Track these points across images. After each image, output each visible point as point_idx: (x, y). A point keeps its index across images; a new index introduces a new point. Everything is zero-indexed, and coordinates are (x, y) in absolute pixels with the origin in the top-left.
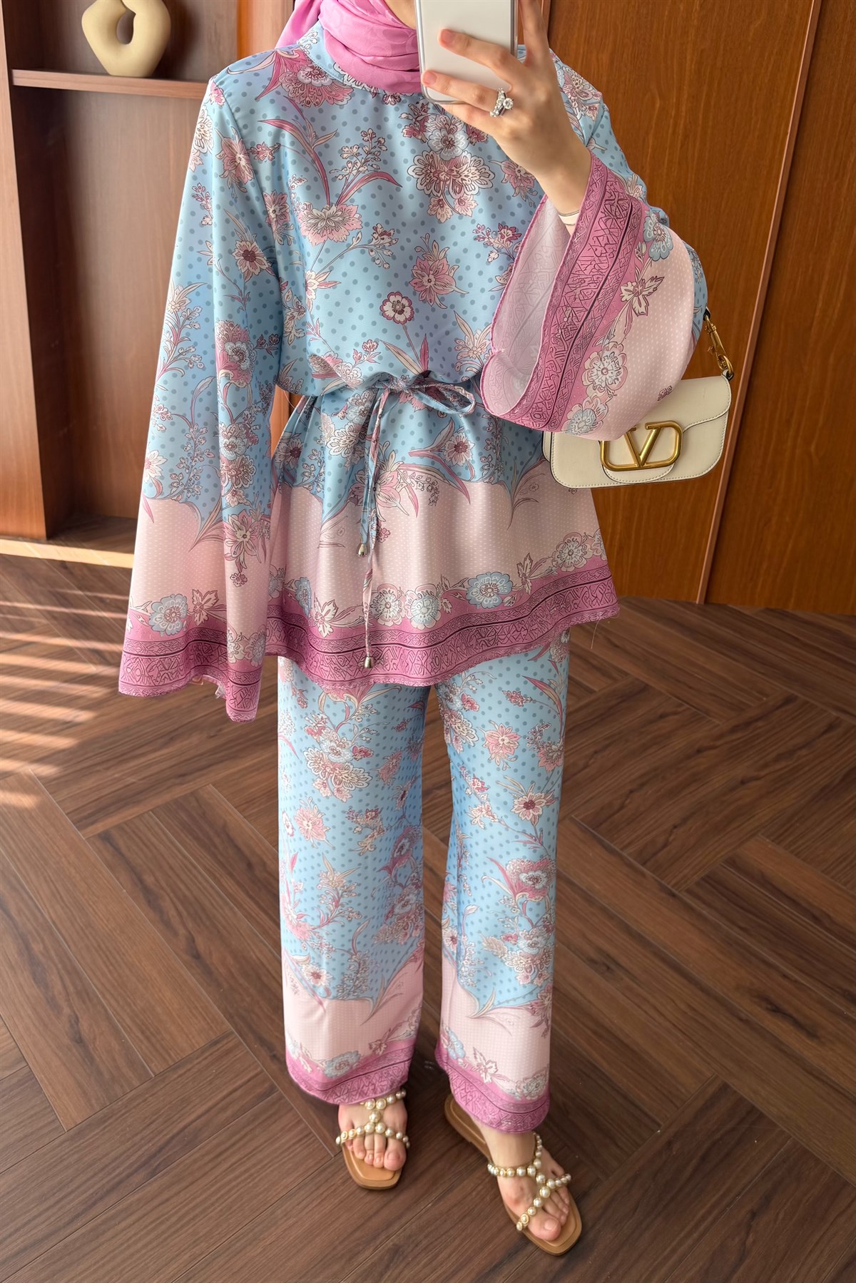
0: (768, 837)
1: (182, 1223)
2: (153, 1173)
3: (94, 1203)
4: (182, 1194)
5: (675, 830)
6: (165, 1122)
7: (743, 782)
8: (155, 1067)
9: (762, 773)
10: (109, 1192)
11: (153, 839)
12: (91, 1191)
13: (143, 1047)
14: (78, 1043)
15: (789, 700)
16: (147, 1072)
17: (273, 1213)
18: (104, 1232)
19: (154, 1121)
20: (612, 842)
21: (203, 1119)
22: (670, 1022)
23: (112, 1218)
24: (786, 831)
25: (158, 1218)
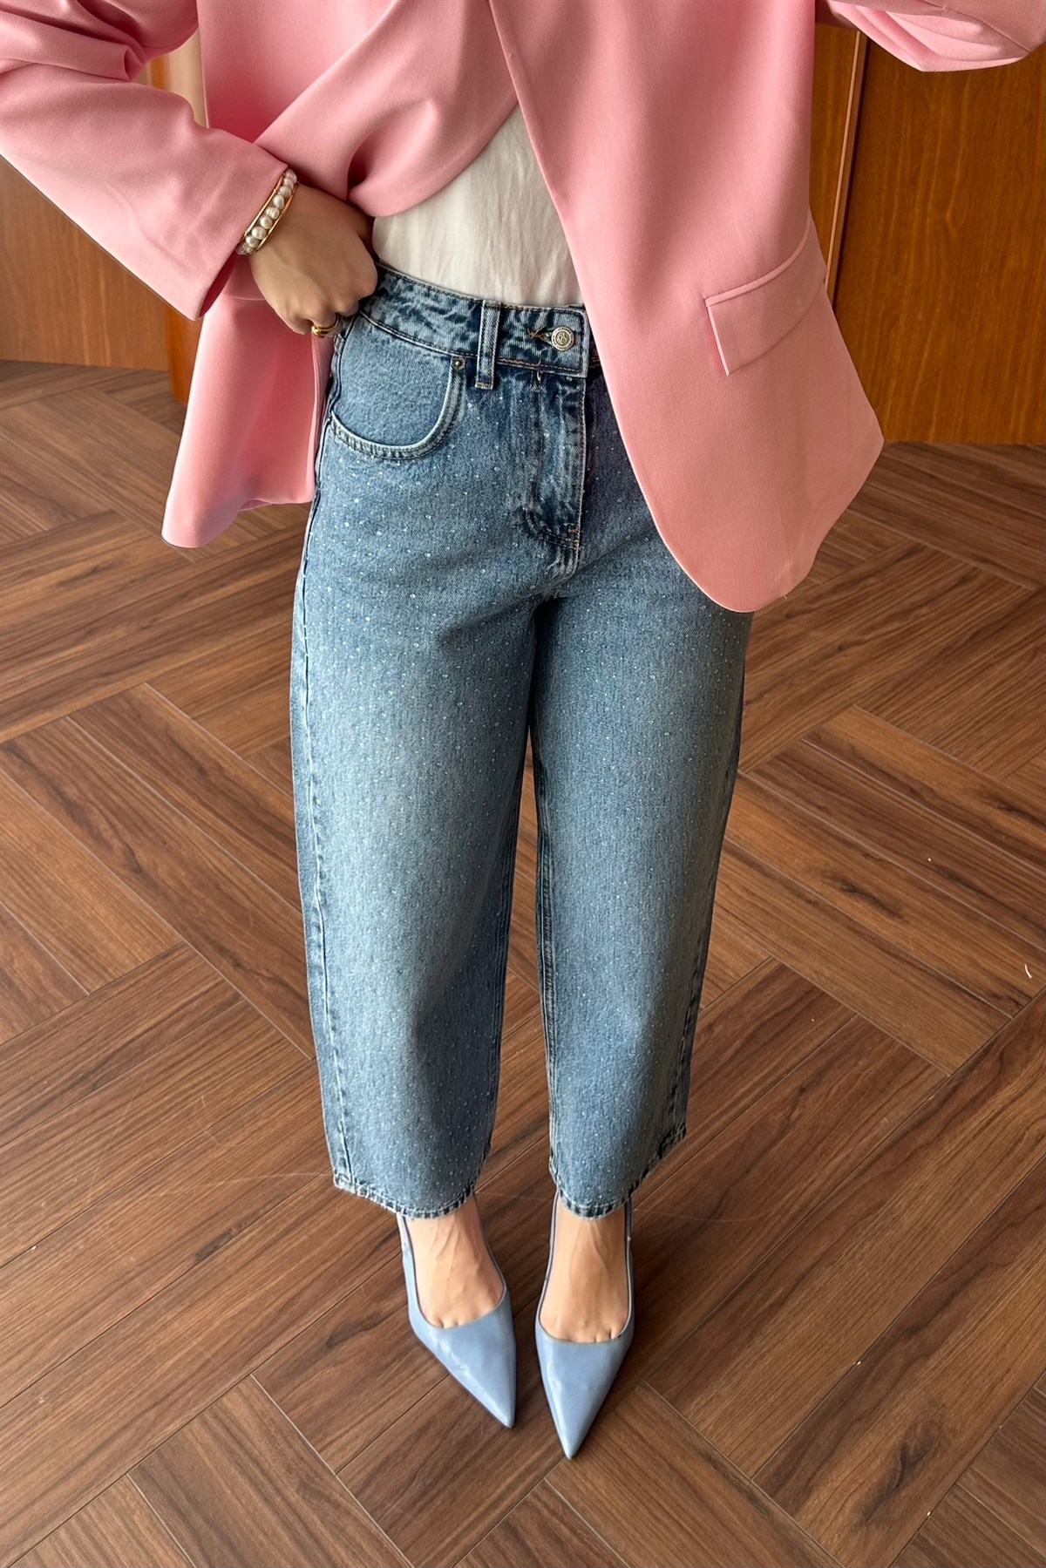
0: (865, 708)
2: (94, 1087)
6: (105, 1038)
7: (840, 649)
8: (89, 985)
9: (868, 637)
10: (39, 1109)
11: (75, 748)
15: (915, 551)
16: (81, 991)
17: (238, 1117)
18: (38, 1144)
19: (92, 1038)
21: (151, 1033)
24: (889, 700)
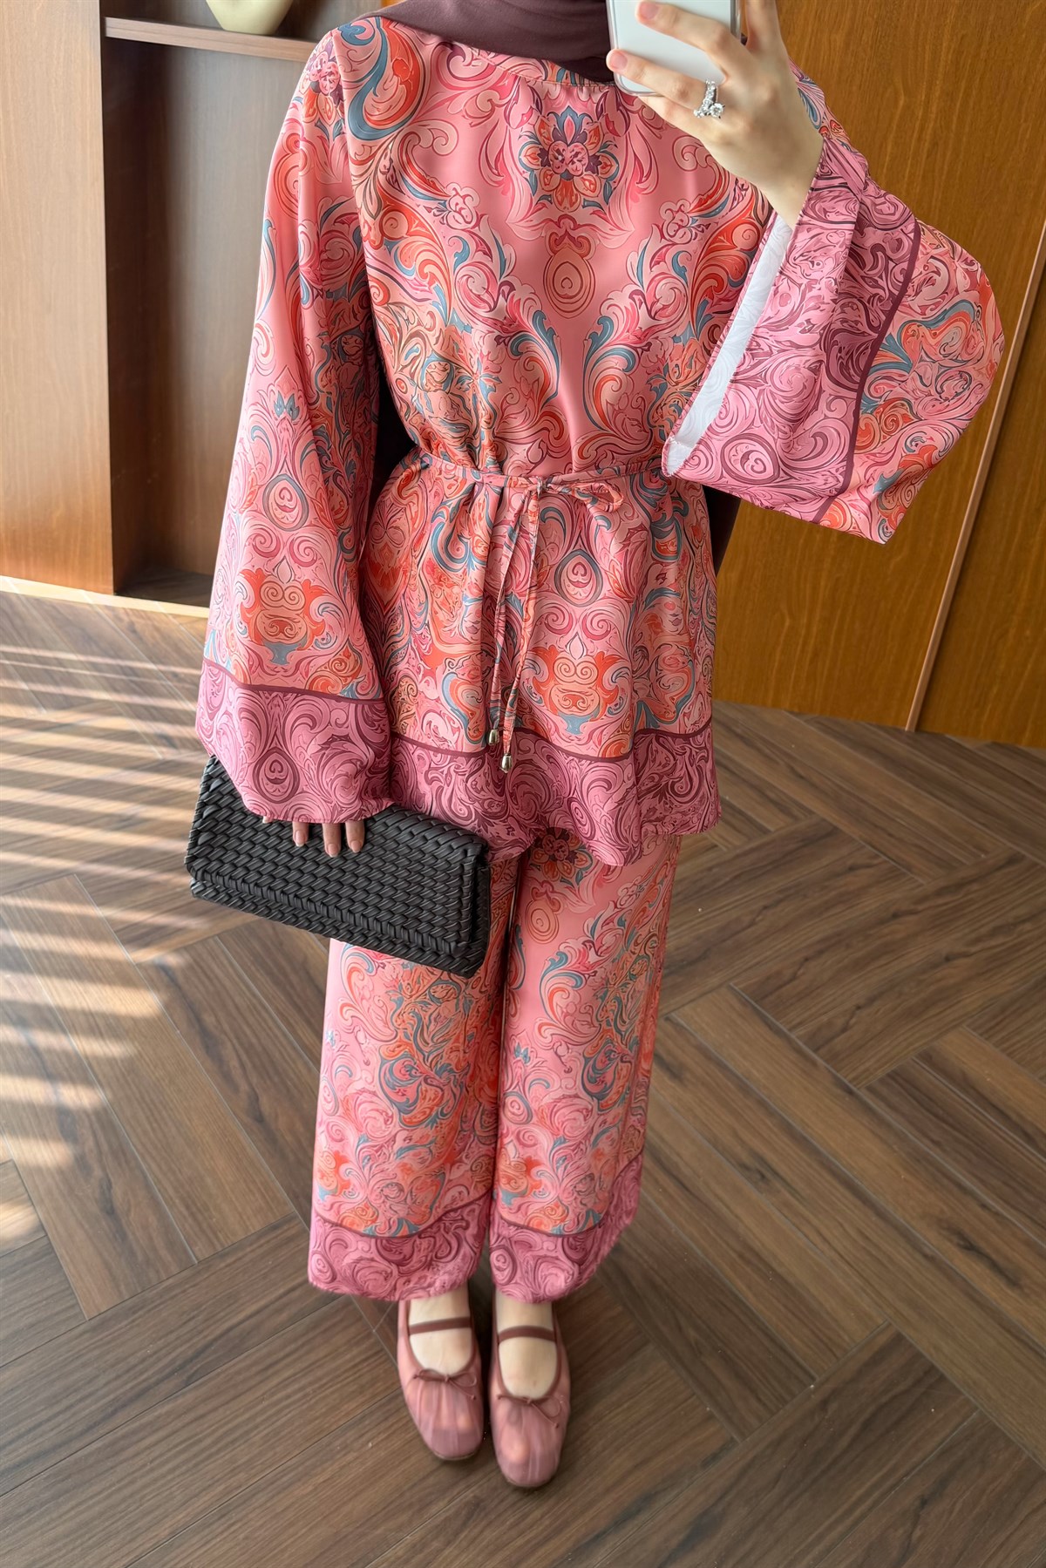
0: (974, 1030)
1: (219, 1446)
2: (189, 1381)
3: (114, 1412)
4: (221, 1410)
5: (858, 1012)
6: (206, 1320)
7: (948, 959)
8: (200, 1251)
9: (973, 949)
10: (132, 1401)
11: (217, 971)
12: (112, 1397)
13: (187, 1226)
14: (108, 1213)
15: (1013, 860)
16: (189, 1257)
17: (329, 1444)
18: (123, 1449)
19: (193, 1317)
20: (778, 1019)
21: (253, 1321)
22: (836, 1251)
23: (134, 1432)
24: (997, 1024)
25: (189, 1439)
